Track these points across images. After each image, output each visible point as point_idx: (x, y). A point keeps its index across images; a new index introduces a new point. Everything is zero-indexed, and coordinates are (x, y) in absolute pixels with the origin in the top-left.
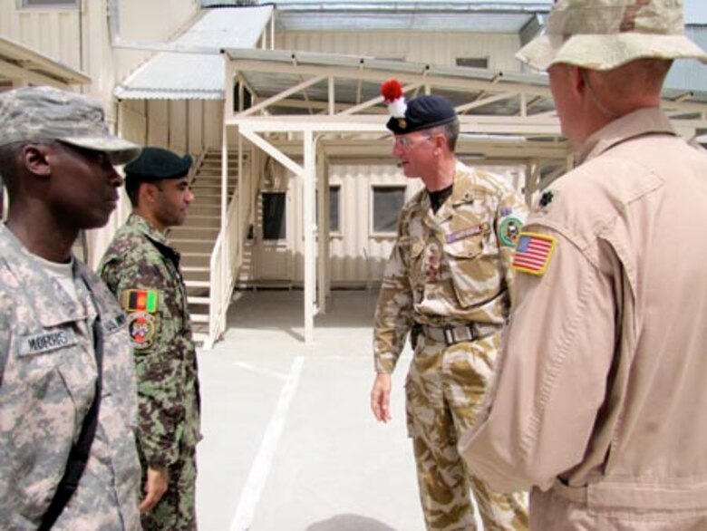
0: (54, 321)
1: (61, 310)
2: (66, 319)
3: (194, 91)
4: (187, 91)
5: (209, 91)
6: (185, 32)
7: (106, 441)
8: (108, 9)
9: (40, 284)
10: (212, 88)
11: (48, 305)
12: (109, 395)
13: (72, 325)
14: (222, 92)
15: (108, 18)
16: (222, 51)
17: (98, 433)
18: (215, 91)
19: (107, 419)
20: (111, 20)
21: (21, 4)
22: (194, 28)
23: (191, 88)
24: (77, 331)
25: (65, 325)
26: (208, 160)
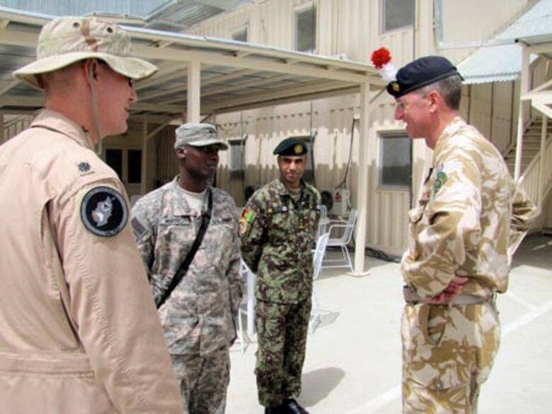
0: (179, 214)
1: (183, 210)
2: (184, 214)
3: (497, 75)
4: (492, 76)
5: (510, 74)
6: (511, 24)
7: (196, 266)
8: (434, 23)
9: (178, 200)
10: (513, 71)
11: (178, 208)
12: (204, 248)
13: (187, 217)
14: (519, 73)
15: (434, 29)
16: (517, 41)
17: (193, 261)
18: (514, 74)
19: (199, 258)
20: (436, 30)
21: (381, 32)
22: (520, 20)
23: (496, 72)
24: (190, 220)
25: (184, 217)
26: (533, 127)
